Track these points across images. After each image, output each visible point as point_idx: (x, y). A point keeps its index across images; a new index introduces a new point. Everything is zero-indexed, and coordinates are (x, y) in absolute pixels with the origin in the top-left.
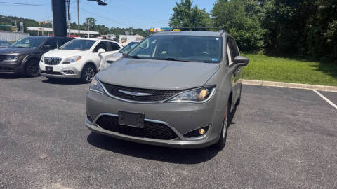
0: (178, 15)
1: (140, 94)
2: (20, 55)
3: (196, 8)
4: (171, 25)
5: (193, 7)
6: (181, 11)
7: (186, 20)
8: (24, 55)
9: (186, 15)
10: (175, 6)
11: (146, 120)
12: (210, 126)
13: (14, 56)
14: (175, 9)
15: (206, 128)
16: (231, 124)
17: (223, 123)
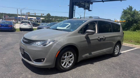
0: (124, 14)
15: (44, 59)
16: (90, 64)
17: (56, 58)
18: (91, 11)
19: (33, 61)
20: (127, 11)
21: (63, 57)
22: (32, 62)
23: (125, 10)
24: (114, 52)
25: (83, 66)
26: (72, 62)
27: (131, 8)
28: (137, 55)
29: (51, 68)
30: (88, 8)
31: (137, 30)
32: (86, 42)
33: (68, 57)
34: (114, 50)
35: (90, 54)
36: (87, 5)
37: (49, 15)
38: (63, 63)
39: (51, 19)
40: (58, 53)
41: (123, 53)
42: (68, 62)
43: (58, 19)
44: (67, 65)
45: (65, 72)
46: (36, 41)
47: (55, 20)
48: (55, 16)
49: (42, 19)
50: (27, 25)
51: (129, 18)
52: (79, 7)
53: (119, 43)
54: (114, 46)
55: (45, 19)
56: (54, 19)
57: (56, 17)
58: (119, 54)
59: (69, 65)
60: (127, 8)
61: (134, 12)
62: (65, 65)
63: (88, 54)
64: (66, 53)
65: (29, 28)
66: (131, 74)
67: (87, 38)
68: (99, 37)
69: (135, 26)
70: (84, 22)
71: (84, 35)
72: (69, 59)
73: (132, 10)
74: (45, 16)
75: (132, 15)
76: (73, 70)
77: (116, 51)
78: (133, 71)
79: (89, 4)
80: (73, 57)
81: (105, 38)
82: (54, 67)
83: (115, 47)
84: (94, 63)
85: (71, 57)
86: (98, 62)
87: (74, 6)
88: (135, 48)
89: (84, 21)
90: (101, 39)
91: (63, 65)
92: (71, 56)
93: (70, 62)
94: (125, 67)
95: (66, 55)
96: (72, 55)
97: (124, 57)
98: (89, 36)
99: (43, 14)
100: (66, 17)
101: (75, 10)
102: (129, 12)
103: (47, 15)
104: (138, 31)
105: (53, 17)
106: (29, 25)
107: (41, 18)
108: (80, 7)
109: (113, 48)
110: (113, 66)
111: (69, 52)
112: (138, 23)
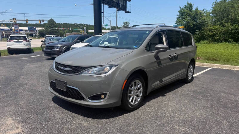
0: (182, 16)
1: (66, 69)
2: (61, 46)
3: (197, 9)
4: (177, 23)
5: (194, 9)
6: (184, 13)
7: (189, 19)
8: (64, 46)
9: (188, 15)
10: (180, 9)
11: (68, 86)
12: (108, 93)
13: (58, 47)
14: (180, 12)
15: (105, 95)
16: (161, 96)
17: (122, 92)
18: (129, 12)
19: (87, 99)
20: (186, 11)
21: (129, 89)
22: (86, 101)
23: (182, 9)
24: (187, 77)
25: (153, 101)
26: (141, 96)
27: (190, 6)
28: (215, 77)
29: (115, 108)
30: (124, 8)
31: (202, 40)
32: (156, 64)
33: (135, 88)
34: (187, 74)
35: (161, 81)
36: (122, 4)
37: (52, 23)
38: (130, 99)
39: (56, 28)
40: (125, 83)
41: (196, 76)
42: (136, 96)
43: (70, 29)
44: (135, 100)
45: (134, 111)
46: (89, 67)
47: (64, 30)
48: (64, 24)
49: (40, 30)
50: (22, 42)
51: (188, 22)
52: (109, 7)
53: (193, 62)
54: (188, 67)
55: (46, 29)
56: (62, 29)
57: (66, 25)
58: (193, 78)
59: (138, 101)
60: (185, 5)
61: (195, 12)
62: (132, 101)
63: (158, 82)
64: (134, 82)
65: (26, 47)
66: (221, 104)
67: (157, 57)
68: (170, 55)
69: (198, 34)
70: (149, 34)
71: (153, 54)
72: (137, 91)
73: (192, 9)
74: (45, 24)
75: (193, 17)
76: (143, 107)
77: (189, 74)
78: (221, 99)
79: (125, 2)
80: (142, 88)
81: (177, 55)
82: (119, 104)
83: (188, 69)
84: (165, 95)
85: (139, 89)
86: (170, 93)
87: (102, 5)
88: (208, 68)
89: (147, 32)
90: (172, 57)
91: (130, 101)
92: (139, 86)
93: (137, 96)
94: (209, 95)
95: (134, 86)
96: (140, 84)
97: (200, 83)
98: (160, 54)
99: (43, 21)
100: (85, 25)
101: (103, 12)
102: (189, 12)
103: (49, 21)
104: (203, 42)
105: (59, 25)
106: (26, 42)
107: (38, 29)
108: (111, 6)
109: (187, 70)
110: (192, 96)
111: (137, 81)
112: (203, 30)
